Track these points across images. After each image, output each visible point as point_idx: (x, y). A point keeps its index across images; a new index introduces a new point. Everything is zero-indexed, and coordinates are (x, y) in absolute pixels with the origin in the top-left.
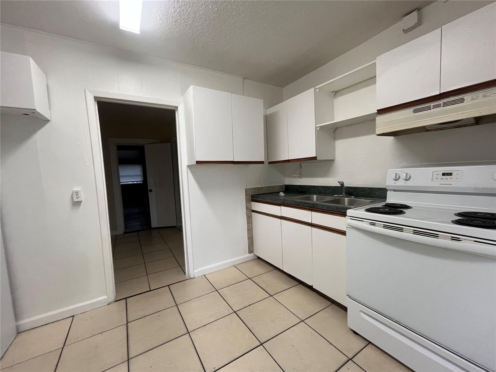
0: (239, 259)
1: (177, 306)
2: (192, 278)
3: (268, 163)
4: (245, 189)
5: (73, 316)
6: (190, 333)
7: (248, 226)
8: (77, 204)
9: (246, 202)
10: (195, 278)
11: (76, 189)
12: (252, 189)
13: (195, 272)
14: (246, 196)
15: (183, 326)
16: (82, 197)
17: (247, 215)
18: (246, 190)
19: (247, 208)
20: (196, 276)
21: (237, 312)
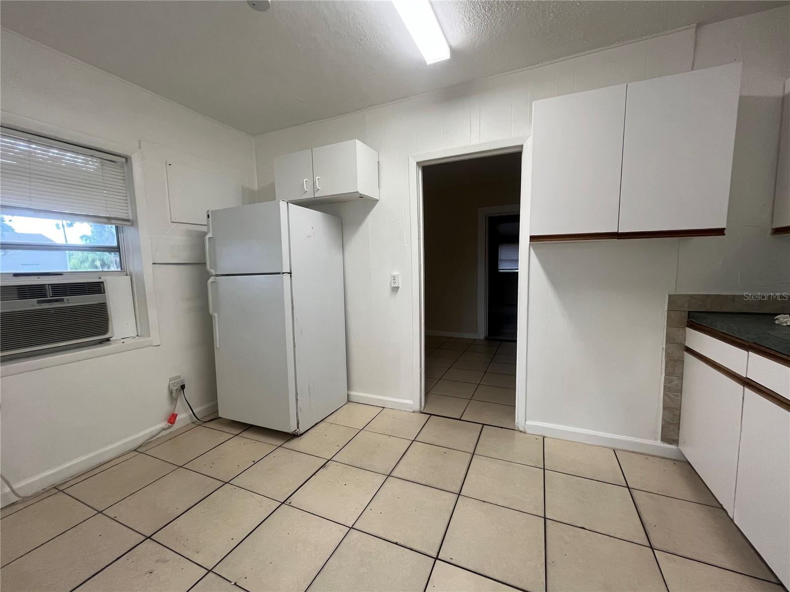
0: (629, 442)
1: (473, 455)
2: (521, 431)
3: (770, 231)
4: (670, 296)
5: (384, 408)
6: (460, 496)
7: (667, 381)
8: (395, 289)
9: (669, 325)
10: (525, 433)
11: (395, 273)
12: (692, 296)
13: (527, 423)
14: (669, 310)
15: (460, 484)
16: (399, 283)
17: (668, 355)
18: (672, 300)
19: (669, 339)
20: (528, 431)
21: (548, 522)
